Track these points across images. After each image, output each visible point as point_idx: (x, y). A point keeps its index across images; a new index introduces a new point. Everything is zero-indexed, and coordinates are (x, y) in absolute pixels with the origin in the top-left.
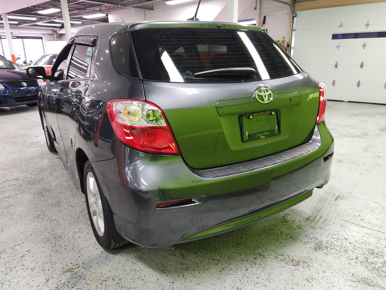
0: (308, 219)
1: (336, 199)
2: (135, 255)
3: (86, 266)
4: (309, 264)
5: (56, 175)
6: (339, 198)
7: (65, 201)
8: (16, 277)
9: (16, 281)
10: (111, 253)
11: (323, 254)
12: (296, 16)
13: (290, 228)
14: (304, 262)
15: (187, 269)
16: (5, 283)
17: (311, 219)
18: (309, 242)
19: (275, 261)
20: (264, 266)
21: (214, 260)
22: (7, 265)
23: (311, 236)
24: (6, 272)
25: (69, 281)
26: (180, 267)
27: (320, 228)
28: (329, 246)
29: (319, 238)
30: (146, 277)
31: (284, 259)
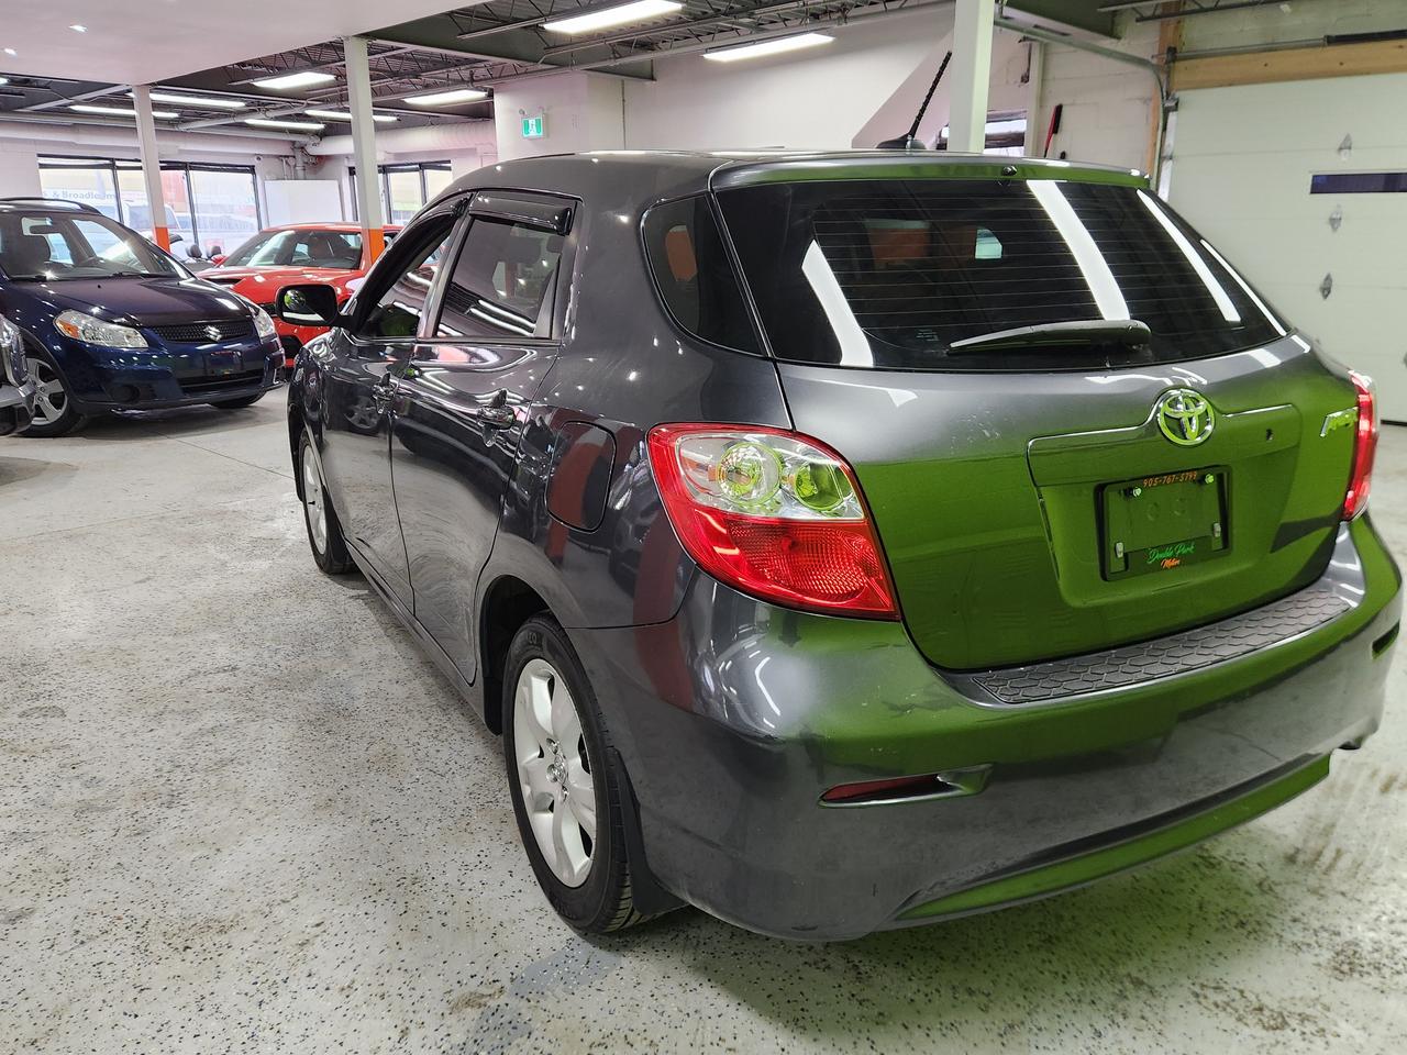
0: (1291, 859)
1: (1386, 789)
2: (688, 957)
3: (526, 986)
4: (1321, 1024)
5: (359, 660)
6: (1396, 785)
7: (409, 752)
8: (296, 1015)
9: (295, 1028)
10: (605, 948)
11: (1366, 988)
12: (1176, 108)
13: (1231, 888)
14: (1304, 1018)
15: (881, 1020)
16: (261, 1035)
17: (1301, 858)
18: (1309, 945)
19: (1194, 1008)
20: (1158, 1026)
21: (971, 992)
22: (258, 970)
23: (1316, 924)
24: (259, 997)
25: (478, 1037)
26: (853, 1010)
27: (1343, 894)
28: (1385, 961)
29: (1344, 930)
30: (739, 1040)
31: (1228, 1004)
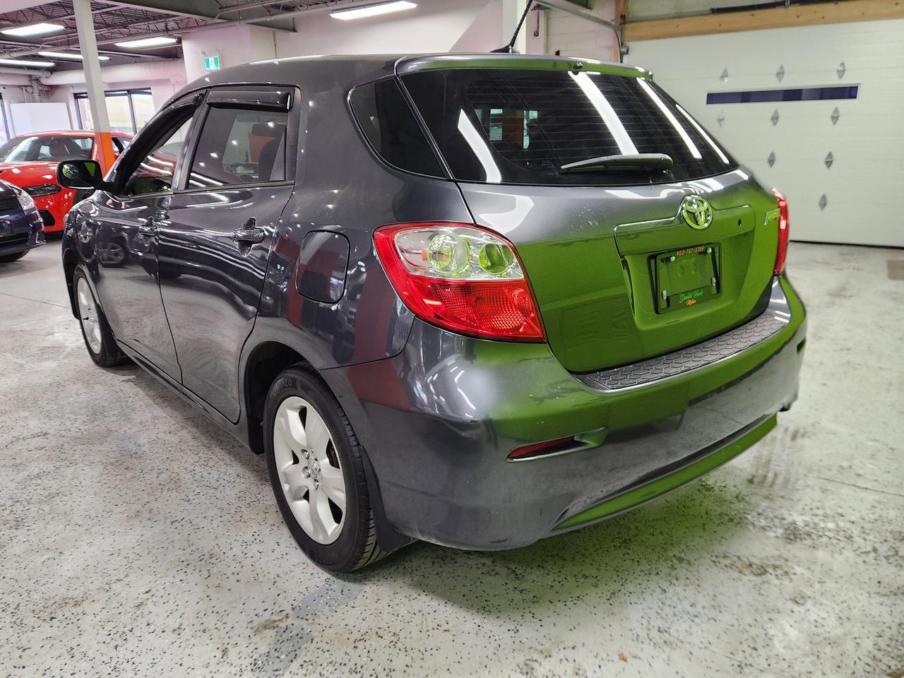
0: (751, 481)
1: (794, 437)
2: (408, 579)
3: (303, 611)
4: (786, 569)
5: (138, 421)
6: (799, 435)
7: (189, 476)
8: (144, 651)
9: (146, 659)
10: (352, 581)
11: (805, 547)
12: (627, 53)
13: (722, 501)
14: (775, 567)
15: (535, 600)
16: (121, 667)
17: (756, 480)
18: (770, 527)
19: (714, 570)
20: (697, 582)
21: (585, 577)
22: (109, 627)
23: (771, 515)
24: (114, 643)
25: (277, 647)
26: (518, 597)
27: (782, 497)
28: (812, 531)
29: (786, 516)
30: (451, 625)
31: (732, 565)
